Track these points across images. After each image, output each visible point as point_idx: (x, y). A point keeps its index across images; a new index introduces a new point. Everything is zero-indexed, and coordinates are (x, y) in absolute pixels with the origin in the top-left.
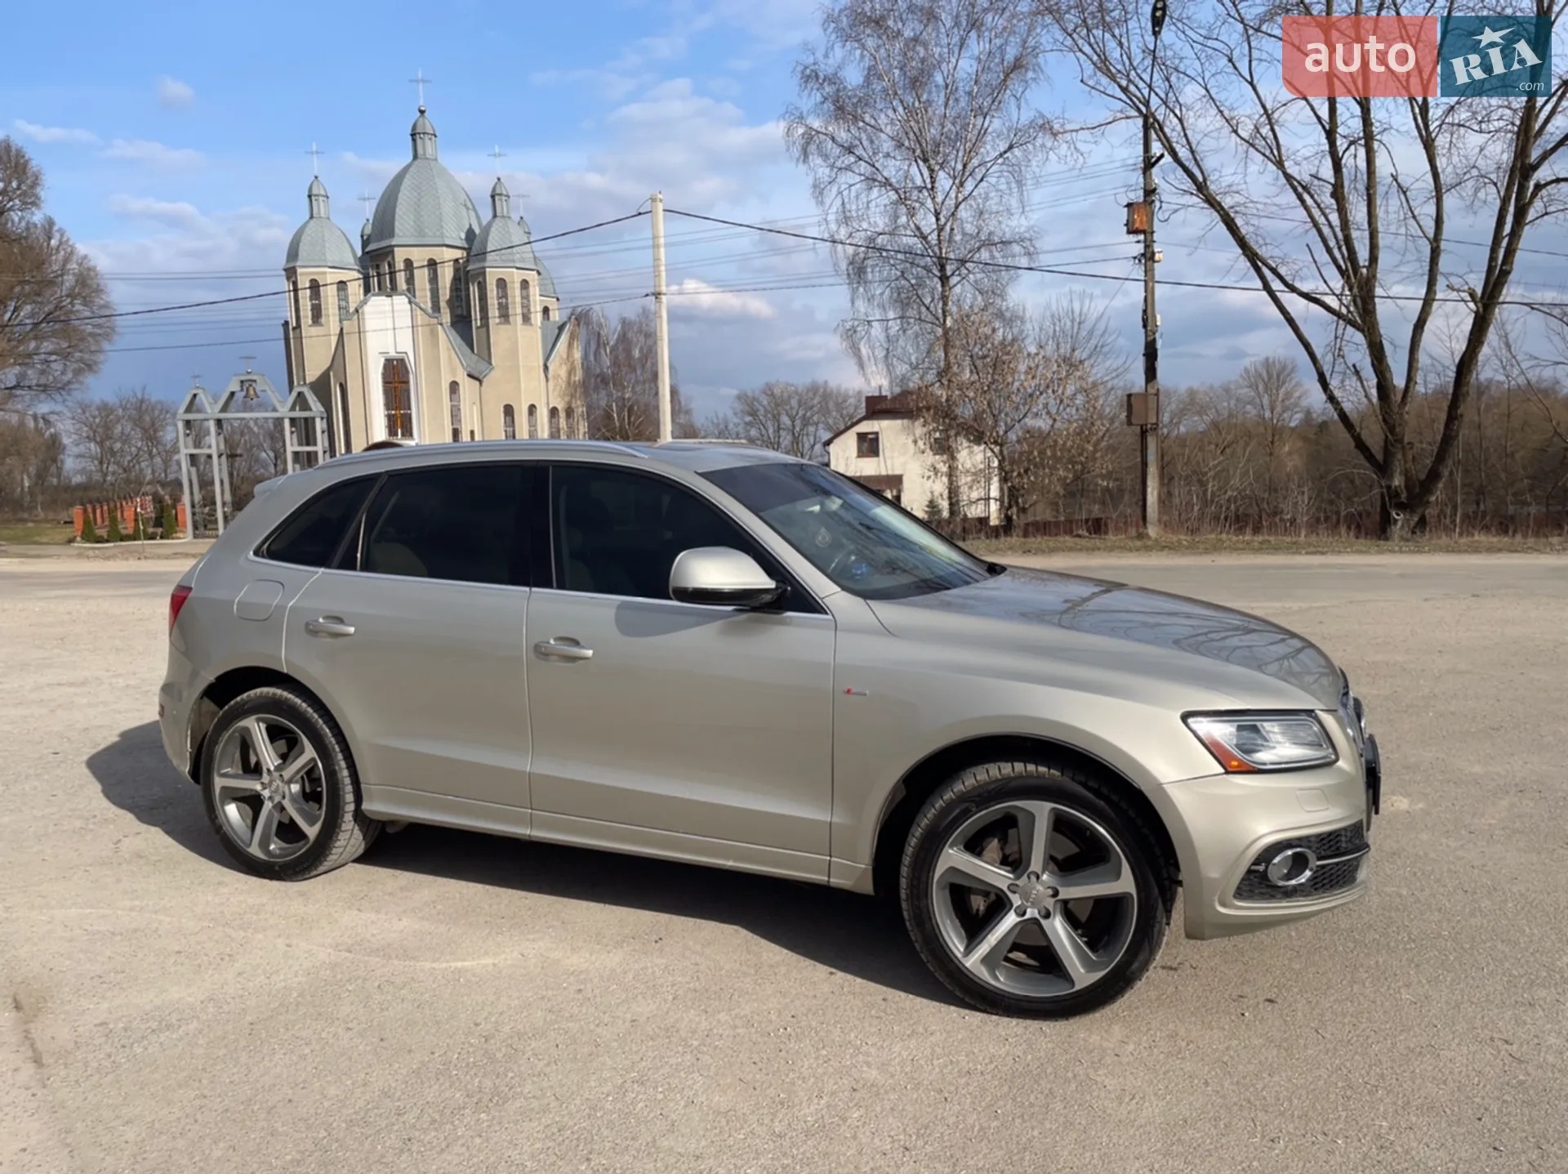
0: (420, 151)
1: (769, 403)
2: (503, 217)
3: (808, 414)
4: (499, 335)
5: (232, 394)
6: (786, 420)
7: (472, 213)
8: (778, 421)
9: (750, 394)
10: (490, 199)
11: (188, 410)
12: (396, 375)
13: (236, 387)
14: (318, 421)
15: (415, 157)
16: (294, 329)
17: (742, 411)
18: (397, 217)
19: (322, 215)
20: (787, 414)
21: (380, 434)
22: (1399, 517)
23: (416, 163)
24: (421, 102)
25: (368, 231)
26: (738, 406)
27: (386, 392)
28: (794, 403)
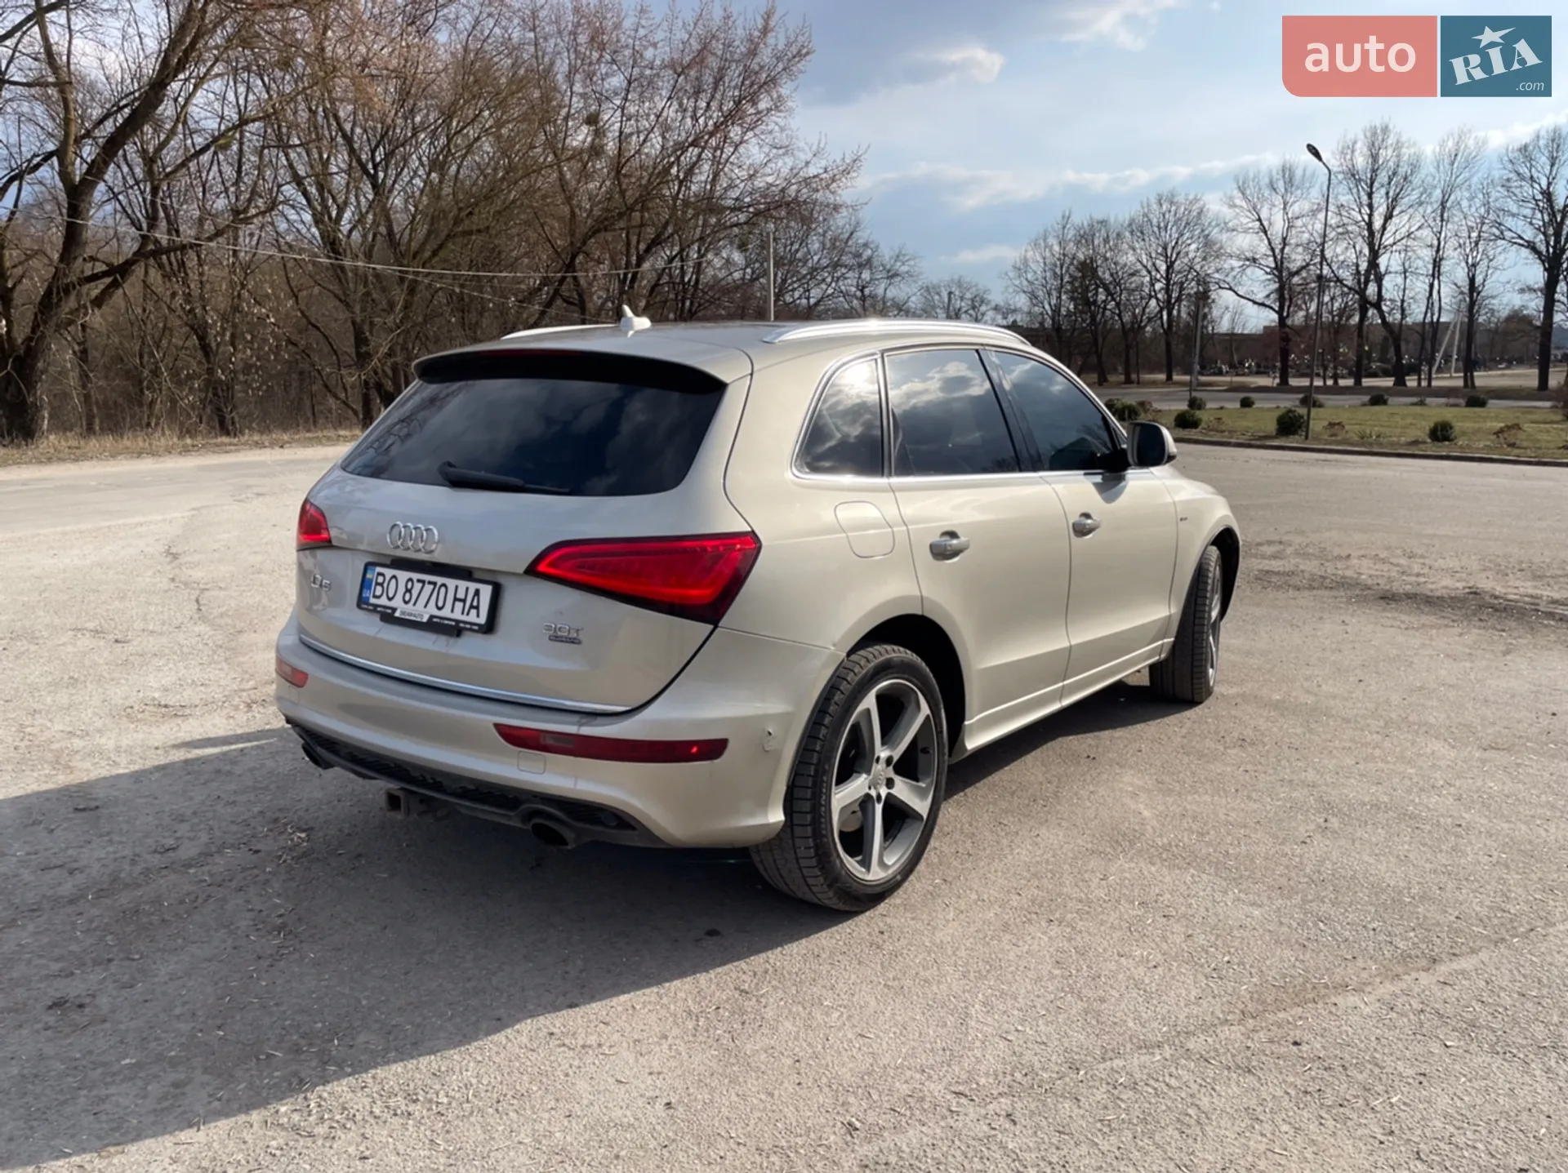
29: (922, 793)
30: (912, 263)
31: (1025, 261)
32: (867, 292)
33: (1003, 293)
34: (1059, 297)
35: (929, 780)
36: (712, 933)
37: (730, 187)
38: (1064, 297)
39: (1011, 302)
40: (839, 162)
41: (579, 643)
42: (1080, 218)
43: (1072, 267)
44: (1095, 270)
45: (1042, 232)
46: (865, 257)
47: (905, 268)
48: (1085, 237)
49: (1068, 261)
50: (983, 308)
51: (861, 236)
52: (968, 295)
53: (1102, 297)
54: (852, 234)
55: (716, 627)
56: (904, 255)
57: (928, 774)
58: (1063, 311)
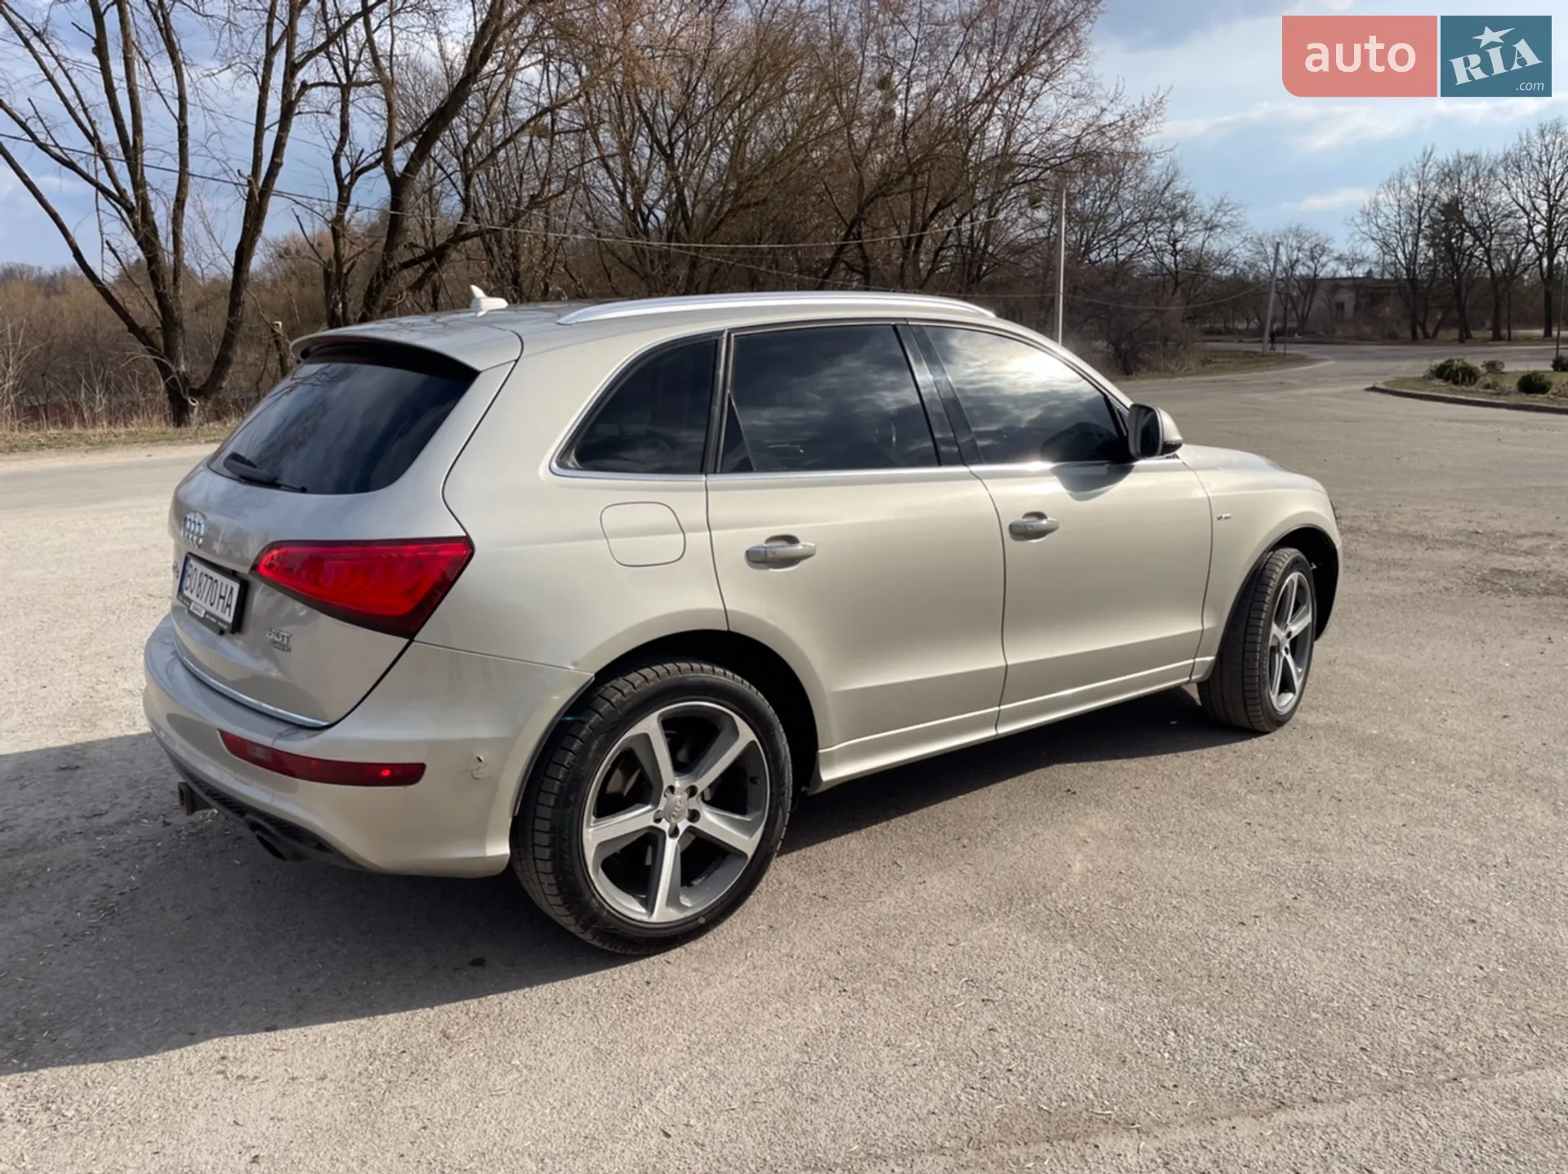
22: (195, 404)
29: (749, 829)
30: (1235, 213)
31: (1376, 205)
32: (1179, 246)
33: (1347, 241)
34: (1416, 244)
35: (759, 813)
36: (478, 962)
37: (1026, 142)
38: (1422, 243)
39: (1358, 251)
40: (1138, 107)
41: (289, 650)
42: (1445, 154)
43: (1433, 211)
44: (1462, 213)
45: (1397, 170)
46: (1178, 210)
47: (1226, 219)
48: (1449, 175)
49: (1428, 202)
50: (1324, 259)
51: (1179, 187)
52: (1307, 246)
53: (1468, 242)
54: (1169, 184)
55: (412, 640)
56: (1228, 204)
57: (759, 806)
58: (1421, 259)
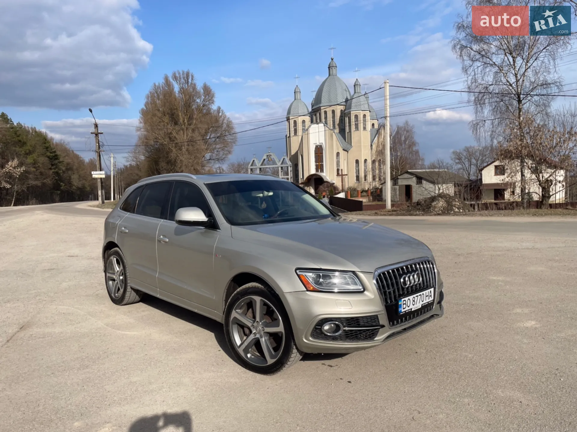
0: (331, 73)
1: (467, 155)
2: (358, 93)
3: (484, 158)
4: (355, 135)
5: (264, 160)
6: (474, 161)
7: (348, 93)
8: (471, 162)
9: (458, 151)
10: (353, 87)
11: (252, 165)
12: (319, 151)
13: (265, 157)
14: (289, 168)
15: (329, 75)
16: (288, 137)
17: (454, 158)
18: (322, 96)
19: (299, 98)
20: (474, 158)
21: (313, 171)
23: (330, 77)
24: (332, 56)
25: (313, 103)
26: (453, 156)
27: (316, 157)
28: (478, 154)
